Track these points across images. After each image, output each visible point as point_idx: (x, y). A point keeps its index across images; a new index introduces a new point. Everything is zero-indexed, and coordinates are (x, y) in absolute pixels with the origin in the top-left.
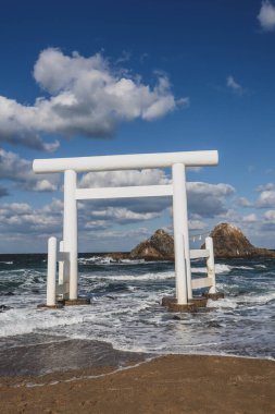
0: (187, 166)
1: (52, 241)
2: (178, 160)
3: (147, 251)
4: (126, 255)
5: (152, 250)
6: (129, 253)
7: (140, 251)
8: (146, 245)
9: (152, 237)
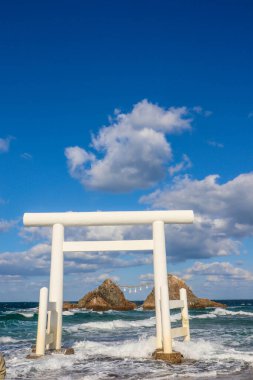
0: (165, 223)
1: (43, 291)
3: (94, 301)
4: (75, 304)
5: (100, 299)
6: (77, 302)
7: (88, 301)
8: (94, 295)
9: (100, 288)
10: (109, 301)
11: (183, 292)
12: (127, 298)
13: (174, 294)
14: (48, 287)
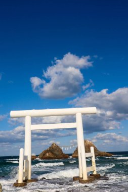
0: (82, 114)
1: (21, 150)
3: (47, 155)
5: (50, 153)
7: (44, 155)
8: (47, 151)
9: (50, 148)
10: (55, 154)
11: (92, 149)
13: (87, 150)
14: (24, 148)
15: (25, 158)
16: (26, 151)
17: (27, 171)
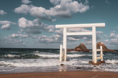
0: (96, 27)
1: (61, 46)
2: (94, 25)
4: (72, 50)
5: (79, 49)
7: (76, 49)
8: (78, 47)
9: (79, 45)
10: (82, 49)
11: (101, 47)
12: (87, 48)
15: (63, 50)
16: (64, 46)
17: (64, 56)
